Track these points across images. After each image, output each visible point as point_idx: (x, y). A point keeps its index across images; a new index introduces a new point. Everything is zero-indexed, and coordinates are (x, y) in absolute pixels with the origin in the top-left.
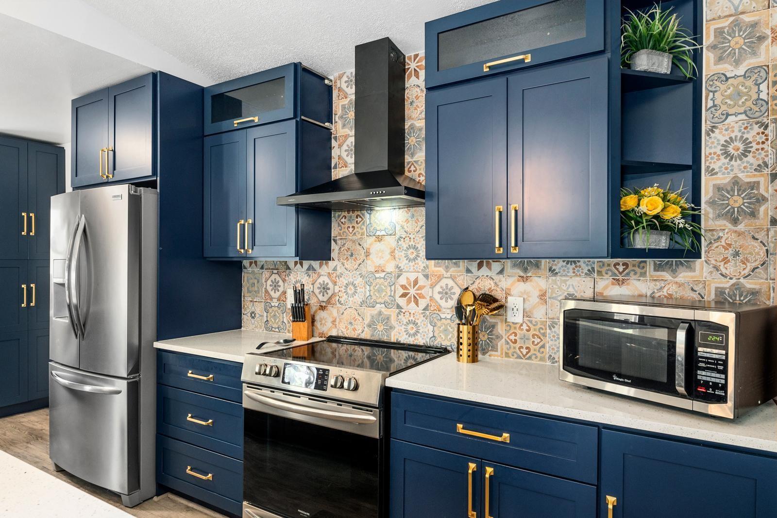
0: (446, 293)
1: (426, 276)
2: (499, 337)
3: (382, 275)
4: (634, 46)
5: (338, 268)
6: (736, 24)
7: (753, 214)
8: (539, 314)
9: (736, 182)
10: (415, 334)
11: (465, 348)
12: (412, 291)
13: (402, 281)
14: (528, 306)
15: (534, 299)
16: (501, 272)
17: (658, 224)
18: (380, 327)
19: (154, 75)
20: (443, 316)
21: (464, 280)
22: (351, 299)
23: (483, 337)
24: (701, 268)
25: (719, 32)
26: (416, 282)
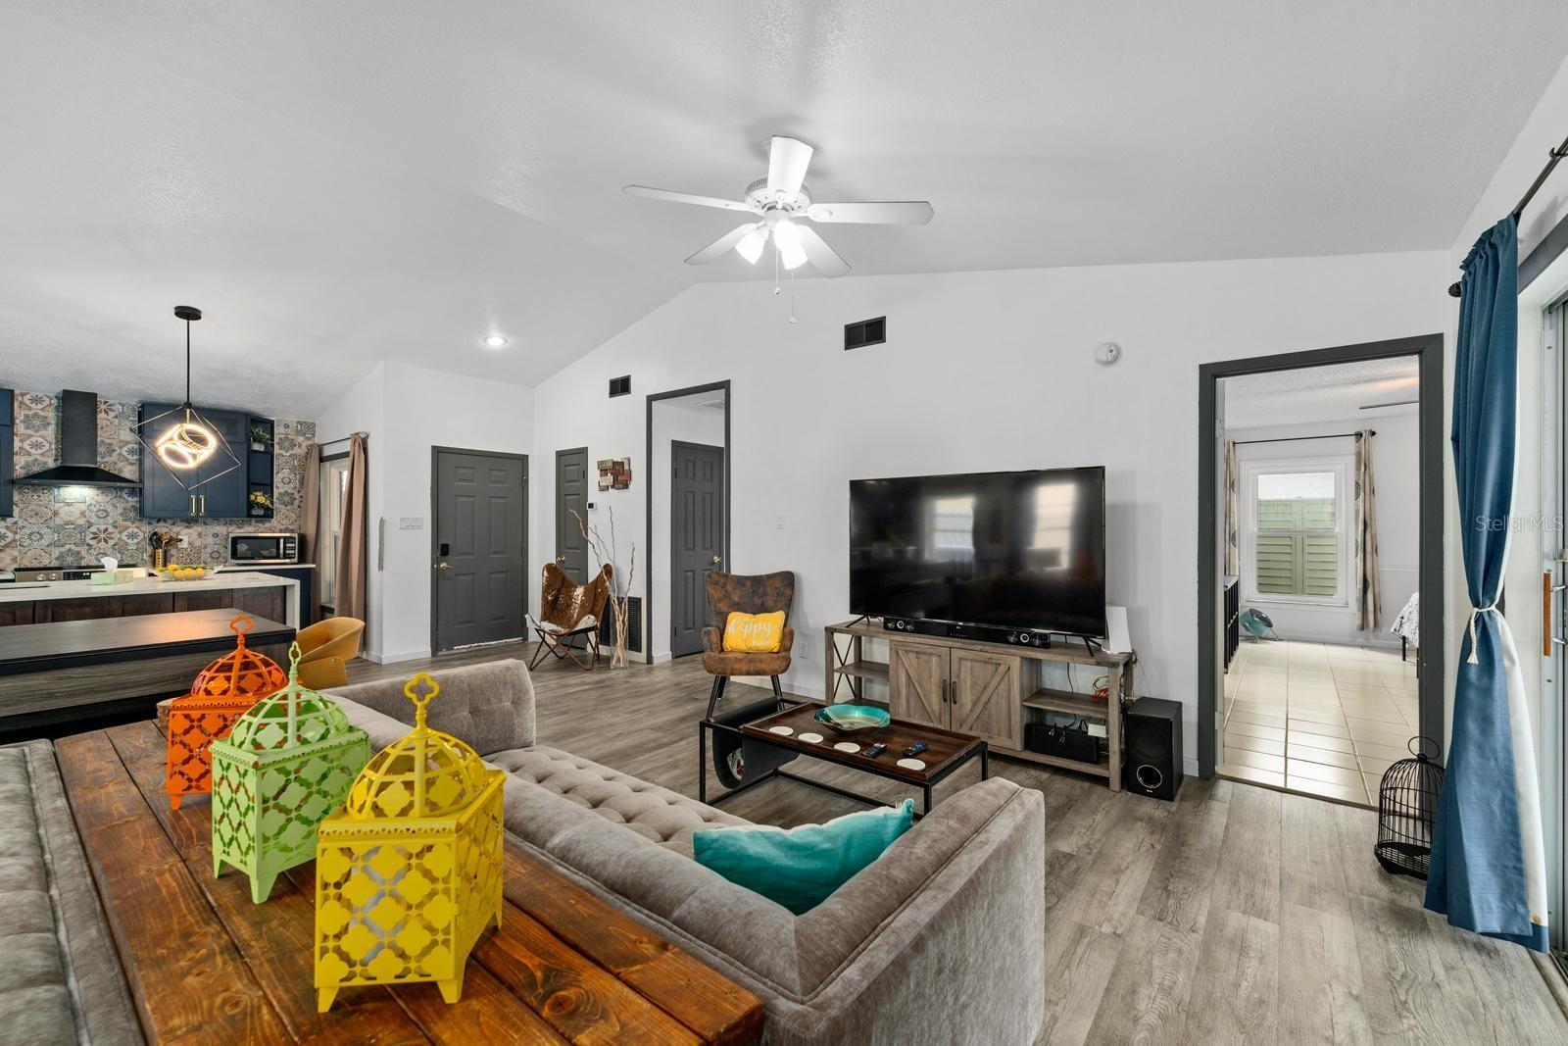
0: (132, 536)
1: (115, 527)
2: (172, 556)
3: (73, 526)
4: (254, 440)
5: (20, 523)
6: (286, 438)
7: (292, 504)
8: (198, 543)
9: (286, 492)
11: (160, 561)
12: (102, 536)
13: (93, 529)
14: (191, 540)
15: (195, 536)
16: (173, 524)
17: (262, 506)
20: (129, 548)
21: (149, 530)
24: (274, 522)
25: (281, 439)
26: (106, 530)
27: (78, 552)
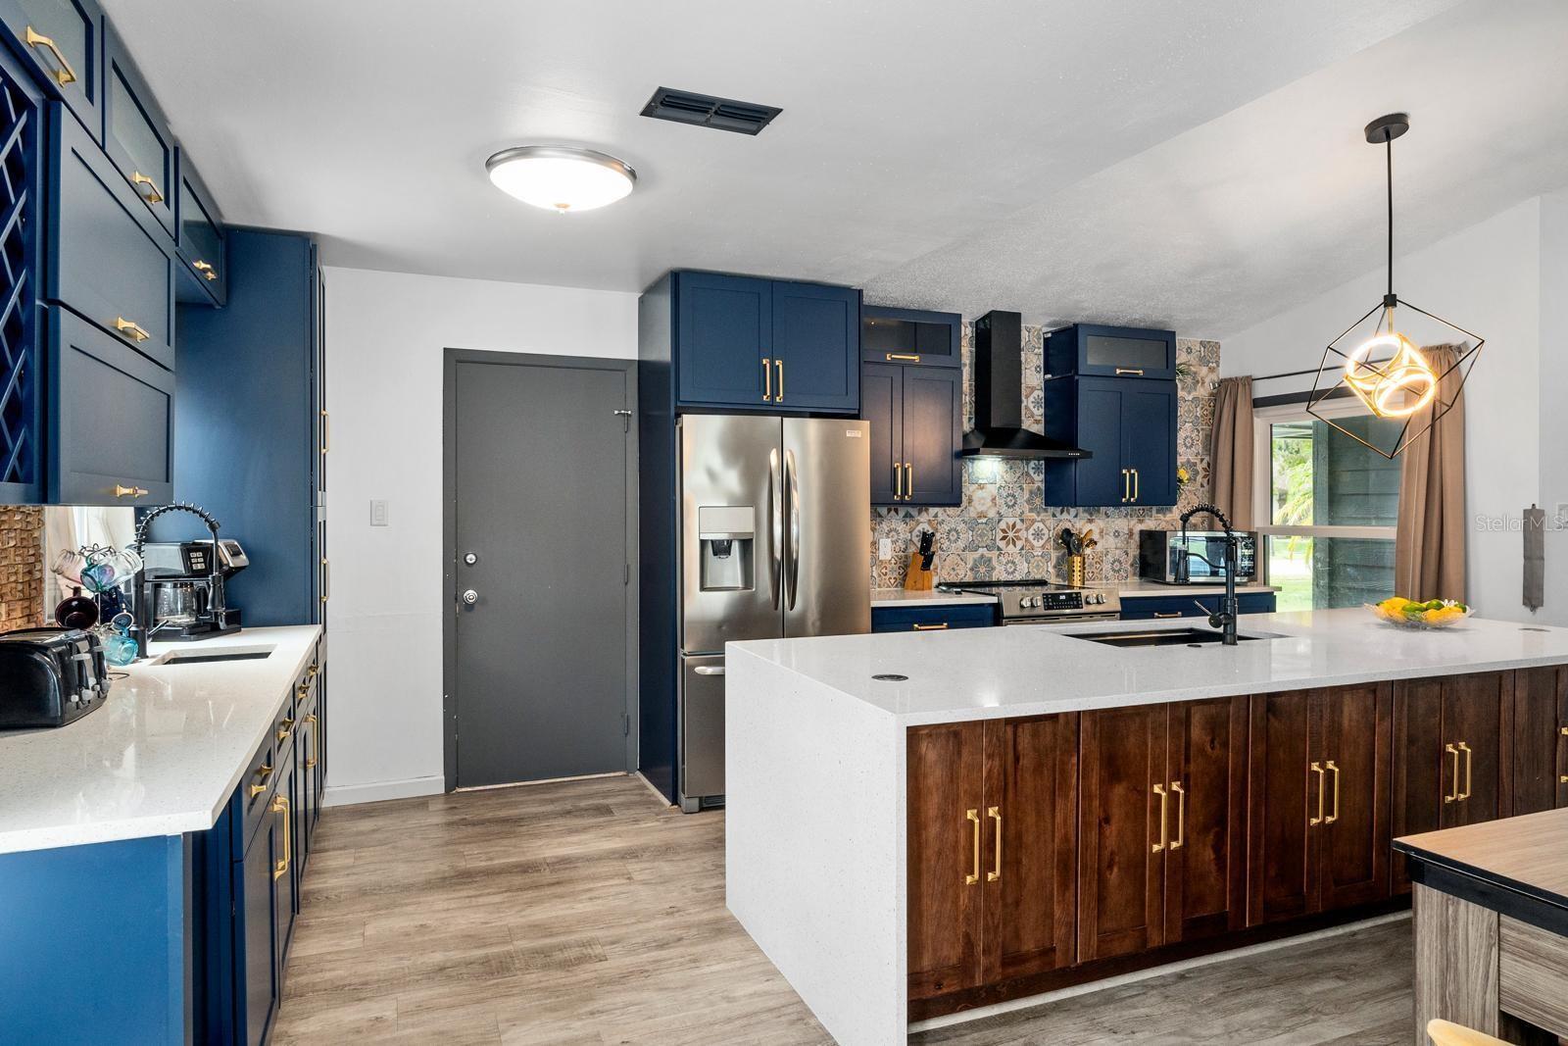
0: (1038, 535)
1: (1022, 521)
3: (984, 520)
5: (939, 515)
6: (1188, 369)
9: (1188, 461)
10: (1013, 573)
12: (1011, 534)
13: (1003, 525)
18: (982, 570)
20: (1035, 554)
21: (1058, 523)
22: (953, 545)
25: (1183, 371)
26: (1014, 526)
27: (990, 560)
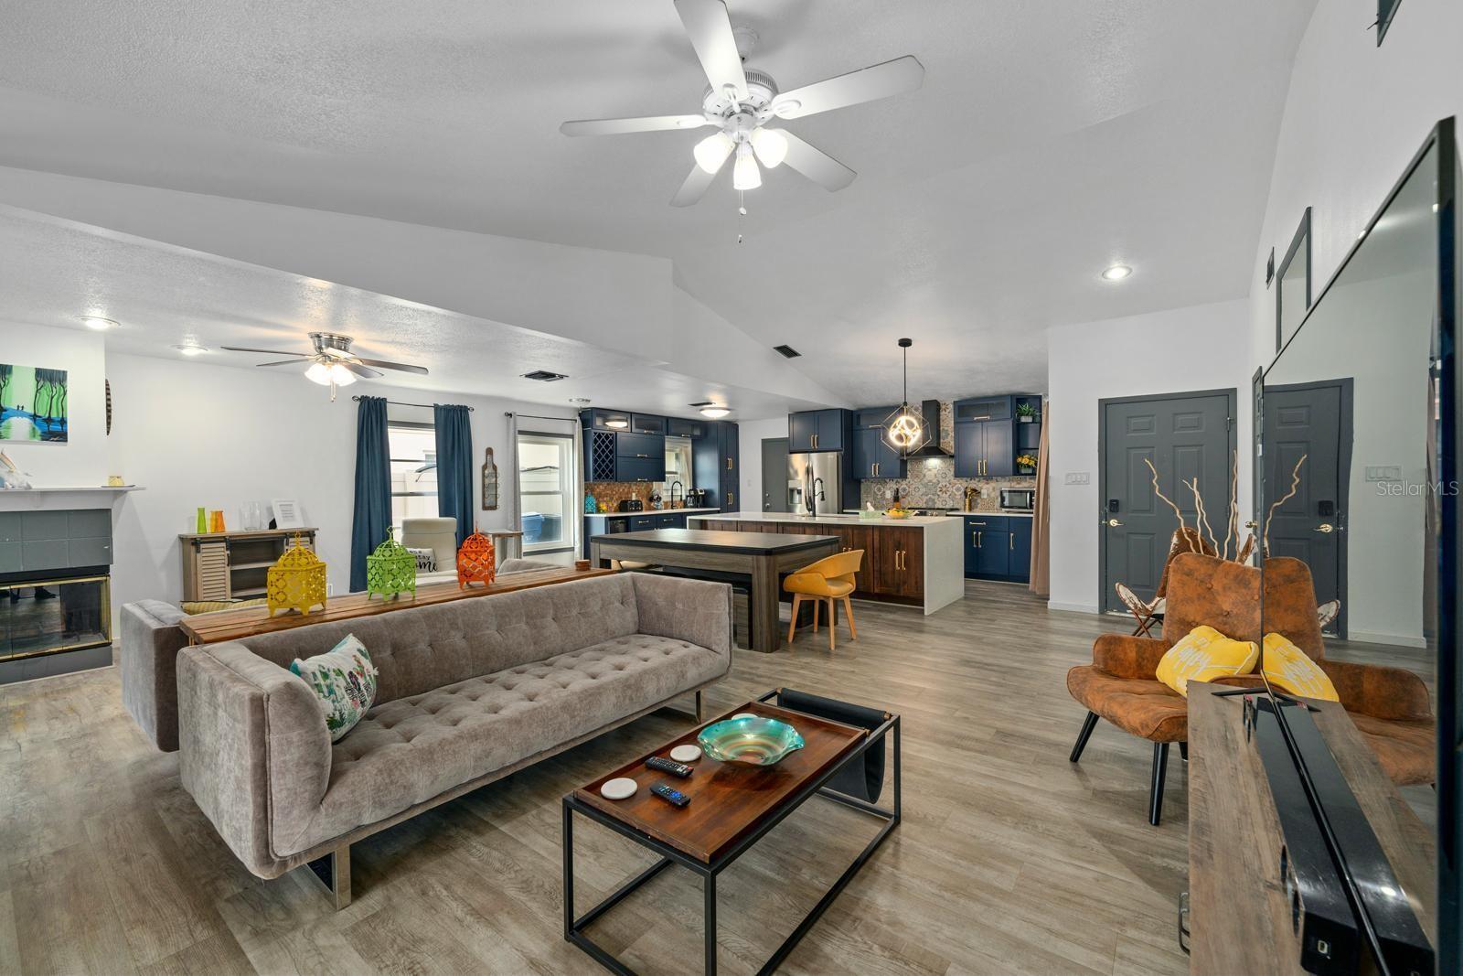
0: (958, 489)
1: (950, 484)
3: (931, 484)
4: (1020, 415)
5: (911, 481)
8: (993, 495)
11: (967, 506)
12: (944, 489)
13: (940, 485)
14: (987, 491)
15: (991, 490)
16: (980, 481)
17: (1027, 466)
18: (930, 503)
19: (842, 410)
20: (957, 498)
21: (965, 485)
22: (917, 493)
23: (973, 504)
26: (946, 486)
27: (934, 500)
